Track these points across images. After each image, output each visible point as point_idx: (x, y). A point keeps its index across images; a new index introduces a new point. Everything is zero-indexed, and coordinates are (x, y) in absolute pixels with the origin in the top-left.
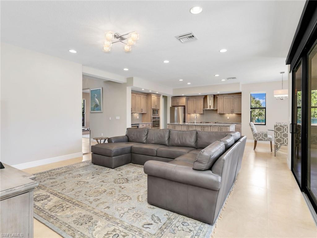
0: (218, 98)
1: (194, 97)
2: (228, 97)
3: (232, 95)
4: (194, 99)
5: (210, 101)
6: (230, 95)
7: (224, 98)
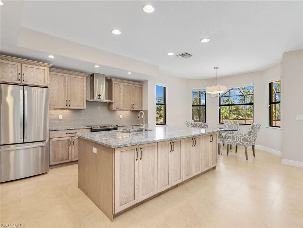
0: (113, 83)
1: (65, 71)
2: (127, 84)
3: (133, 82)
4: (66, 75)
5: (102, 86)
6: (130, 82)
7: (122, 85)
